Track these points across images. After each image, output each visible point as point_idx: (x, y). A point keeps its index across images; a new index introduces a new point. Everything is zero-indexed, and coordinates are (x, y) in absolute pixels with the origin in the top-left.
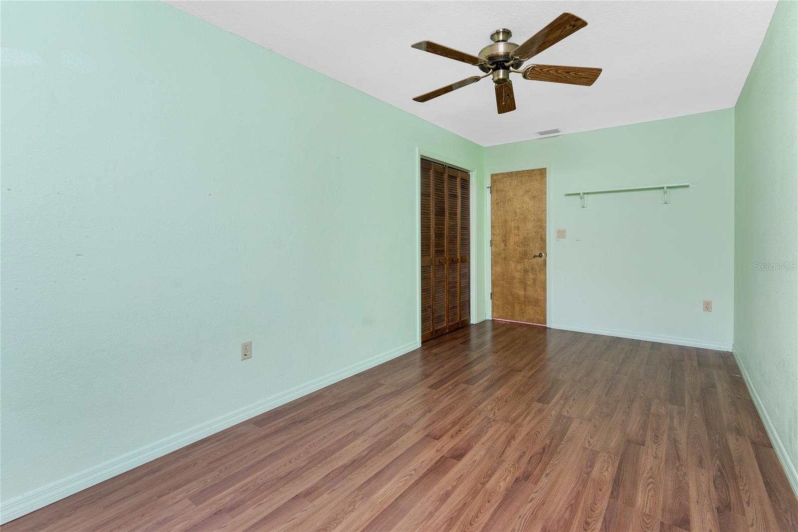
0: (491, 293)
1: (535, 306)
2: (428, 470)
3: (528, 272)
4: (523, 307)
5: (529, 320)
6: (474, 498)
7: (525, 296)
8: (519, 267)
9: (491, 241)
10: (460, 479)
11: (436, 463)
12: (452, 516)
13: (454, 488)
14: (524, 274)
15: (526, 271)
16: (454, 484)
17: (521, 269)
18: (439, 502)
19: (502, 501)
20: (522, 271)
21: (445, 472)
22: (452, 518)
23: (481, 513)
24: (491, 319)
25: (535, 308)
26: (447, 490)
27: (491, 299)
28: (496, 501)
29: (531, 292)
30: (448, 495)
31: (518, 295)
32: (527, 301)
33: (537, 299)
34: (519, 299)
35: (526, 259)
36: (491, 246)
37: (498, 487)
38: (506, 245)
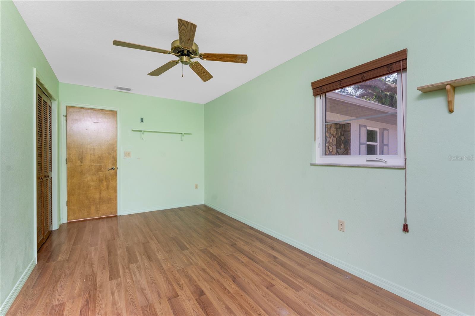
0: (67, 201)
1: (108, 203)
2: (202, 310)
3: (103, 181)
4: (98, 206)
5: (104, 214)
6: (237, 300)
7: (100, 198)
8: (94, 178)
9: (67, 159)
10: (220, 299)
11: (200, 304)
12: (244, 312)
13: (225, 304)
14: (99, 182)
15: (101, 180)
16: (222, 303)
17: (97, 179)
18: (232, 314)
19: (244, 291)
20: (98, 181)
21: (210, 303)
22: (245, 313)
23: (248, 301)
24: (66, 222)
25: (108, 205)
26: (225, 308)
27: (67, 206)
28: (242, 292)
29: (104, 194)
30: (228, 308)
31: (94, 198)
32: (102, 201)
33: (110, 198)
34: (94, 201)
35: (101, 171)
36: (67, 163)
37: (235, 289)
38: (82, 163)
